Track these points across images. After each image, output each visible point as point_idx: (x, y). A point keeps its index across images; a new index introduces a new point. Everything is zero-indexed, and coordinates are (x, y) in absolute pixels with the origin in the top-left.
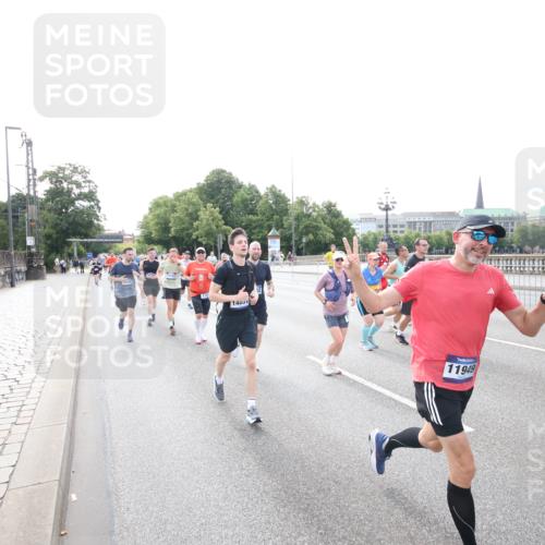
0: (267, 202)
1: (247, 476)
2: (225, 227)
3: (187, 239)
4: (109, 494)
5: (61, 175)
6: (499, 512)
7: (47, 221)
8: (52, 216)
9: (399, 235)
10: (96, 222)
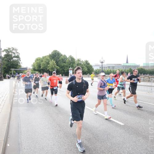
0: (69, 60)
1: (60, 138)
2: (57, 67)
3: (46, 70)
4: (19, 144)
5: (9, 50)
6: (130, 147)
7: (4, 64)
8: (6, 62)
9: (105, 70)
10: (19, 64)
